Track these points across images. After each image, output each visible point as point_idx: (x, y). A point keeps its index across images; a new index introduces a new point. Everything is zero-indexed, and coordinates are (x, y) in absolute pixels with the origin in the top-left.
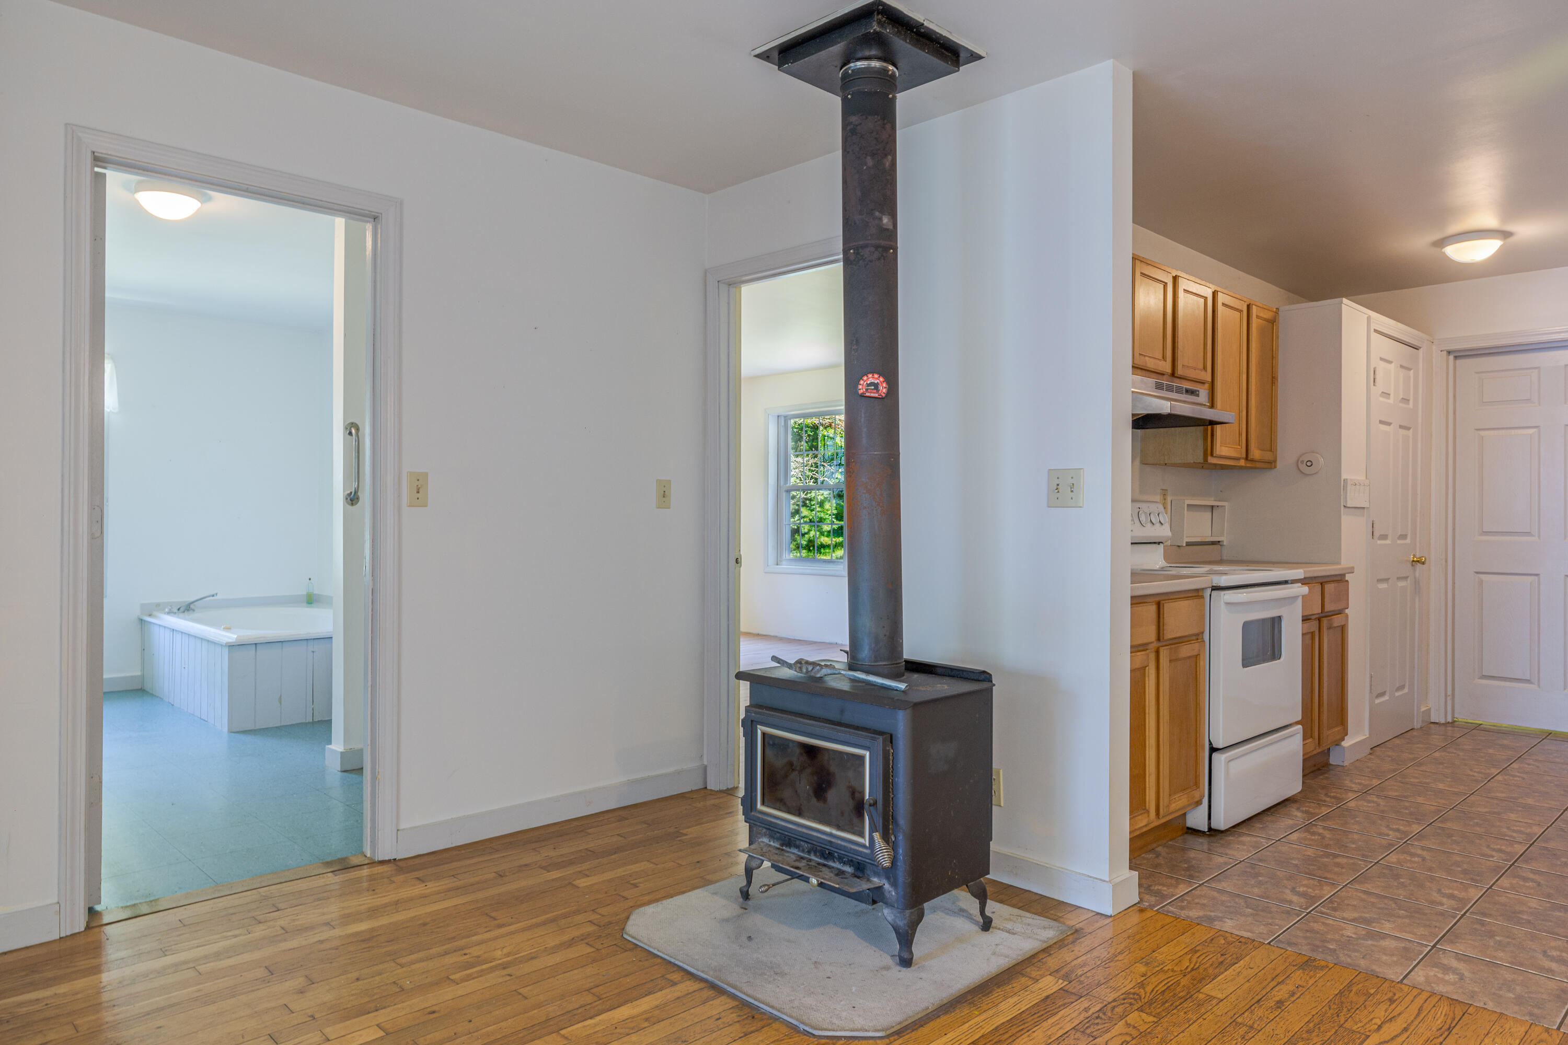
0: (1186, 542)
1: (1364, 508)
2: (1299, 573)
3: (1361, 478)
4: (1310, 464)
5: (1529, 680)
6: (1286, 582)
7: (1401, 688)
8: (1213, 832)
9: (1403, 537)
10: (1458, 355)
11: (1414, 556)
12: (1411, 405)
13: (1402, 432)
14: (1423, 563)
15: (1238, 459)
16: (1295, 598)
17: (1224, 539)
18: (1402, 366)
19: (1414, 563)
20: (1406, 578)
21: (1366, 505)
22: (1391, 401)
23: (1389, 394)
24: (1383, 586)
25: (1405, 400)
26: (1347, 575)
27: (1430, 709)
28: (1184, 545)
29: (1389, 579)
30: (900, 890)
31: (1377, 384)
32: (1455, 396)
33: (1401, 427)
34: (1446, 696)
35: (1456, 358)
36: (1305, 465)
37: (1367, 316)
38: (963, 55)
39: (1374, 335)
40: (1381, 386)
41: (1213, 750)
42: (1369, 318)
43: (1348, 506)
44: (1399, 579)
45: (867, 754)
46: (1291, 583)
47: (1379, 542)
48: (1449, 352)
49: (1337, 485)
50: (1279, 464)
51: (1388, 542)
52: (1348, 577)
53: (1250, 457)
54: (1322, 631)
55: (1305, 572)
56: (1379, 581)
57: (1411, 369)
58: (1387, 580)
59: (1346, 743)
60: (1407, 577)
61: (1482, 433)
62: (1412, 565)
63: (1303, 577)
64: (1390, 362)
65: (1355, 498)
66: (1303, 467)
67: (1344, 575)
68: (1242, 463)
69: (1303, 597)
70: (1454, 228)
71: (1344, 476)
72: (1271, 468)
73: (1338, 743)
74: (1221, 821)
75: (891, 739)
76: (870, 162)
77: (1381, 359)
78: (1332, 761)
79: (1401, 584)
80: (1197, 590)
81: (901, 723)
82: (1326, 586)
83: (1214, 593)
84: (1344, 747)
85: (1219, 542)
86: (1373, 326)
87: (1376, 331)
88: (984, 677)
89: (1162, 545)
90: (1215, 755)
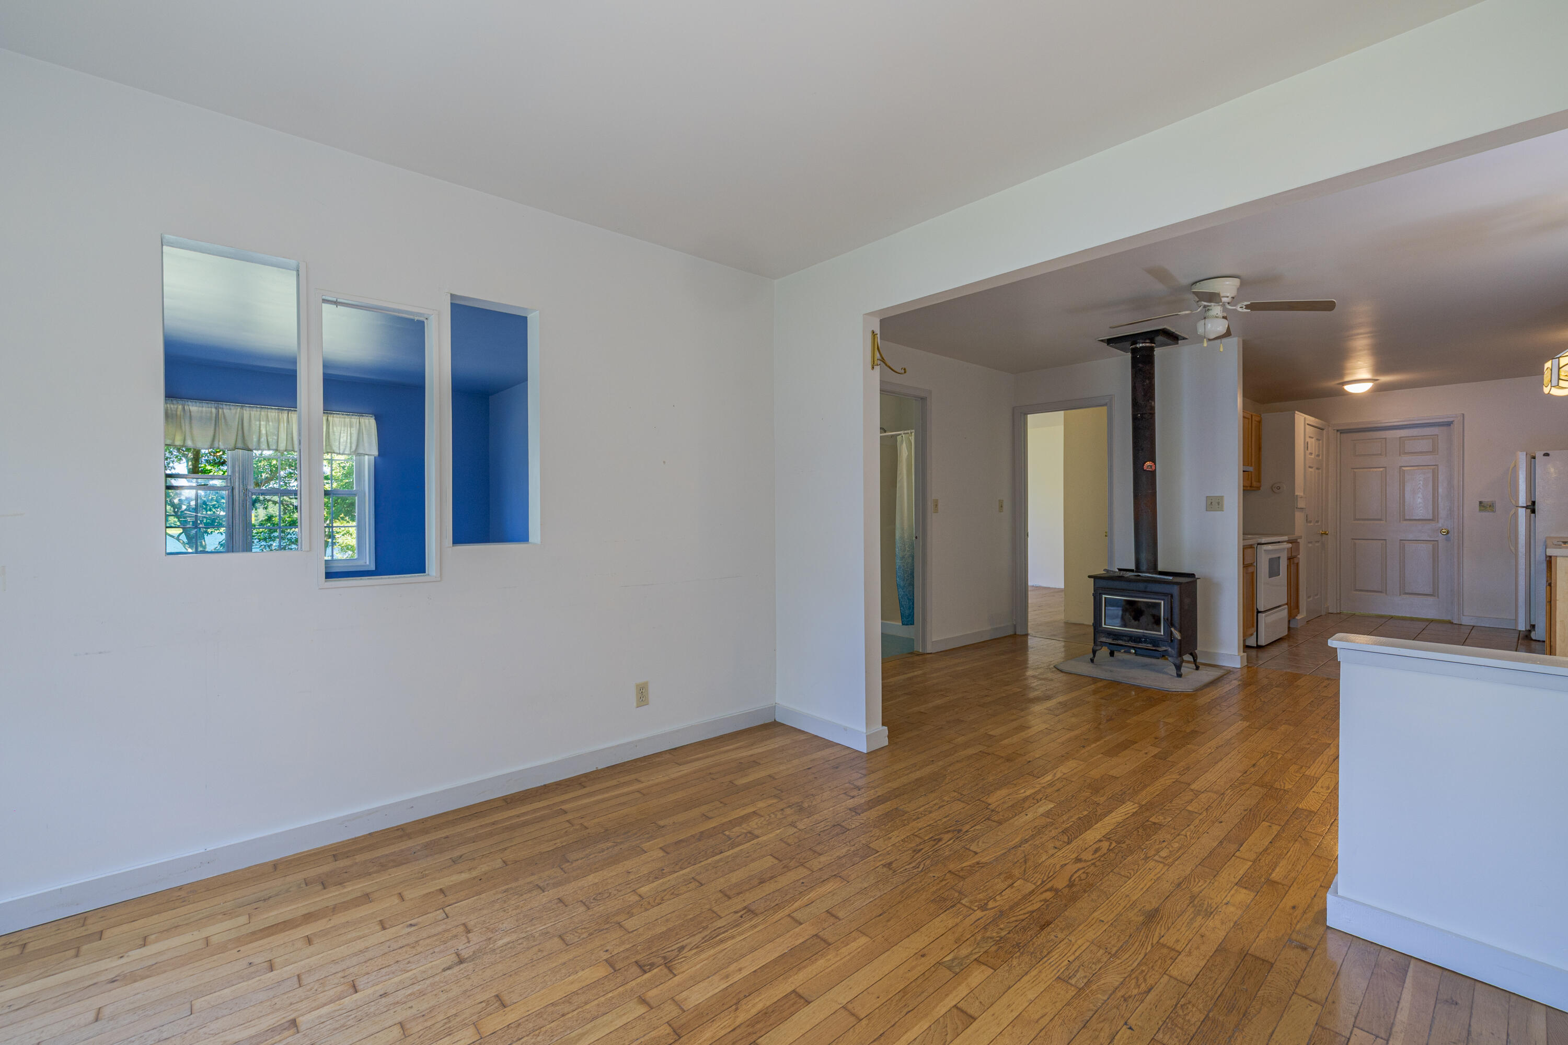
2: (1285, 538)
3: (1302, 494)
4: (1279, 488)
5: (1381, 592)
6: (1279, 542)
7: (1317, 595)
8: (1259, 647)
9: (1318, 522)
10: (1342, 432)
11: (1322, 531)
12: (1320, 458)
13: (1318, 471)
14: (1326, 535)
16: (1284, 549)
18: (1317, 440)
19: (1322, 534)
20: (1319, 542)
21: (1304, 507)
22: (1313, 457)
23: (1313, 454)
24: (1310, 545)
25: (1318, 456)
27: (1328, 607)
30: (1176, 650)
31: (1308, 449)
32: (1340, 452)
33: (1316, 468)
34: (1336, 600)
35: (1341, 433)
36: (1275, 489)
37: (1304, 417)
38: (1180, 338)
39: (1307, 426)
40: (1309, 451)
41: (1258, 612)
42: (1305, 419)
43: (1297, 507)
44: (1317, 542)
45: (1163, 602)
46: (1281, 543)
47: (1309, 525)
48: (1338, 431)
49: (1294, 498)
50: (1261, 488)
51: (1313, 524)
52: (1299, 540)
54: (1292, 564)
55: (1287, 538)
56: (1309, 542)
57: (1322, 440)
58: (1313, 542)
61: (1355, 470)
63: (1285, 540)
64: (1313, 438)
65: (1301, 504)
66: (1275, 490)
67: (1297, 540)
68: (1249, 488)
69: (1288, 549)
70: (1347, 379)
71: (1296, 494)
72: (1259, 490)
73: (1297, 616)
74: (1262, 642)
75: (1172, 596)
76: (1148, 382)
77: (1310, 437)
78: (1296, 623)
79: (1317, 544)
80: (1251, 545)
81: (1175, 590)
82: (1292, 544)
83: (1259, 546)
84: (1299, 618)
86: (1307, 422)
87: (1308, 424)
88: (1192, 575)
90: (1259, 614)
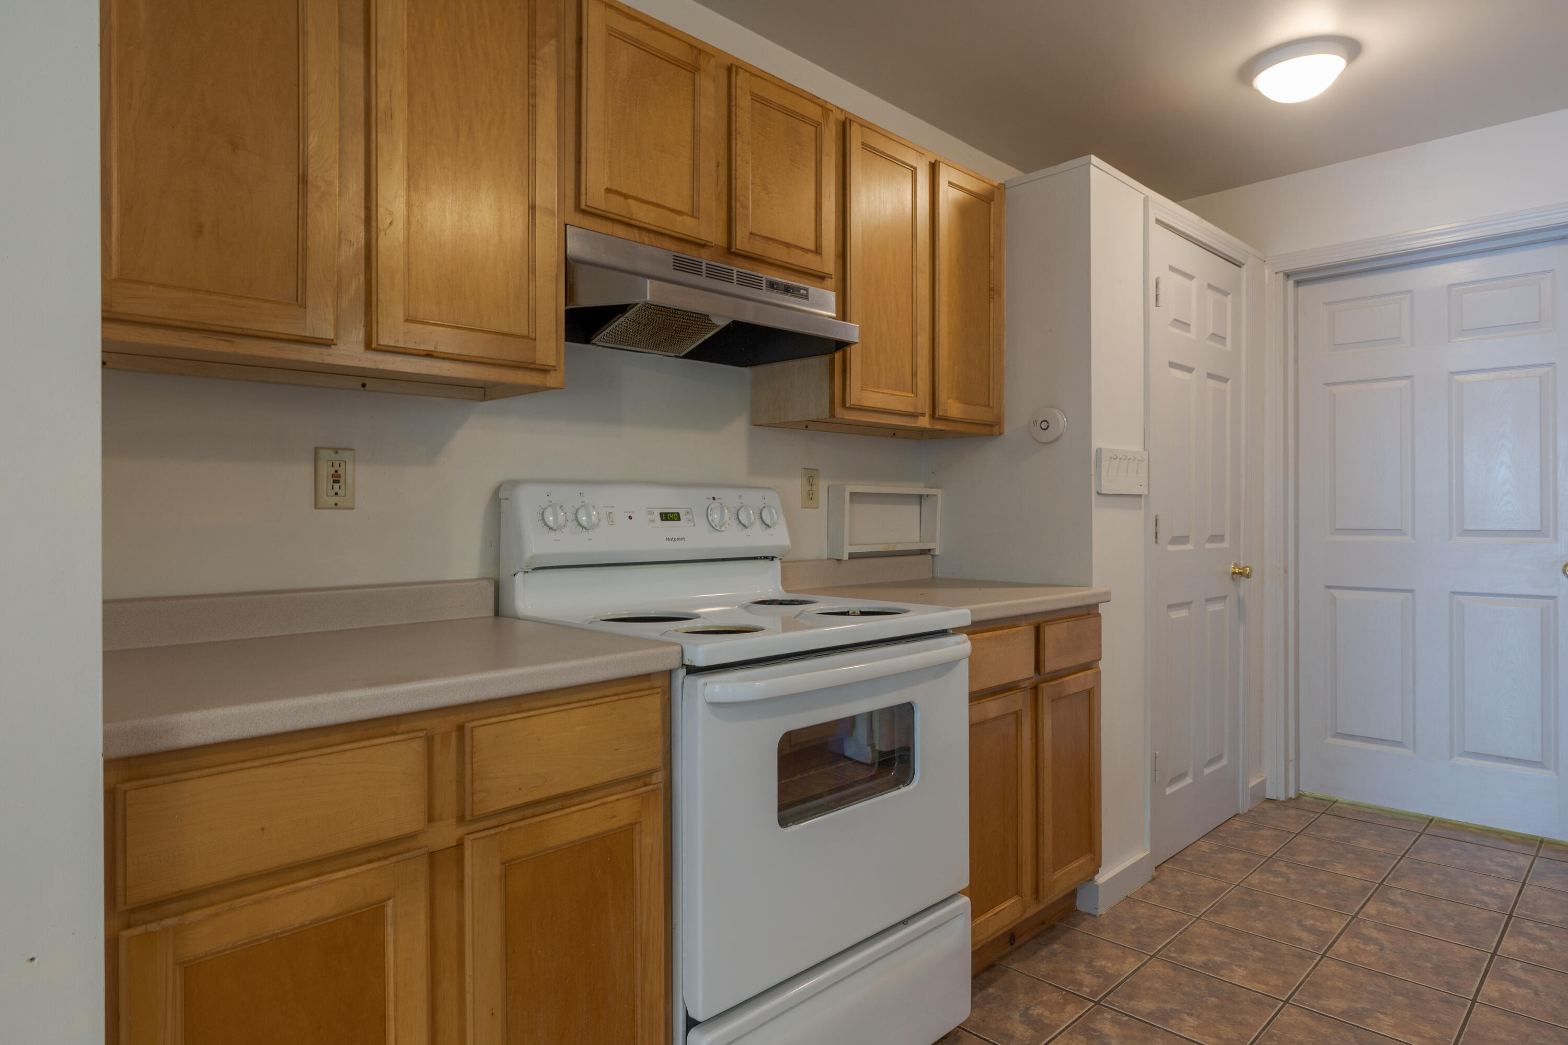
0: (850, 554)
1: (1140, 496)
2: (962, 616)
3: (1134, 448)
4: (1045, 425)
5: (1400, 743)
6: (943, 633)
7: (1215, 760)
9: (1219, 538)
10: (1301, 277)
11: (1236, 565)
12: (1229, 346)
13: (1212, 383)
14: (1248, 576)
15: (915, 415)
17: (937, 546)
18: (1210, 286)
19: (1235, 576)
20: (1223, 598)
21: (1143, 491)
22: (1192, 336)
23: (1189, 325)
25: (1218, 337)
26: (1100, 605)
27: (1264, 782)
28: (846, 557)
29: (1192, 602)
31: (1160, 304)
32: (1296, 338)
33: (1210, 376)
34: (1287, 761)
35: (1298, 283)
36: (1040, 428)
37: (1144, 196)
39: (1155, 229)
40: (1171, 310)
41: (691, 1025)
42: (1146, 200)
43: (1103, 492)
44: (1209, 600)
46: (953, 634)
47: (1171, 548)
48: (1288, 275)
49: (1087, 459)
50: (1008, 429)
51: (1189, 547)
52: (1102, 609)
53: (940, 412)
54: (1040, 704)
55: (972, 611)
56: (1173, 606)
57: (1229, 294)
58: (1188, 604)
59: (1102, 878)
60: (1225, 597)
61: (1333, 388)
62: (1233, 579)
63: (969, 623)
64: (1191, 277)
65: (1118, 479)
66: (1037, 432)
67: (1096, 606)
68: (924, 422)
69: (970, 657)
71: (1096, 443)
72: (992, 435)
73: (1090, 878)
77: (1172, 268)
78: (1082, 905)
79: (1214, 607)
82: (1047, 629)
83: (688, 680)
84: (1097, 886)
85: (929, 550)
86: (1153, 214)
87: (1158, 222)
89: (777, 563)
